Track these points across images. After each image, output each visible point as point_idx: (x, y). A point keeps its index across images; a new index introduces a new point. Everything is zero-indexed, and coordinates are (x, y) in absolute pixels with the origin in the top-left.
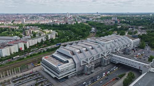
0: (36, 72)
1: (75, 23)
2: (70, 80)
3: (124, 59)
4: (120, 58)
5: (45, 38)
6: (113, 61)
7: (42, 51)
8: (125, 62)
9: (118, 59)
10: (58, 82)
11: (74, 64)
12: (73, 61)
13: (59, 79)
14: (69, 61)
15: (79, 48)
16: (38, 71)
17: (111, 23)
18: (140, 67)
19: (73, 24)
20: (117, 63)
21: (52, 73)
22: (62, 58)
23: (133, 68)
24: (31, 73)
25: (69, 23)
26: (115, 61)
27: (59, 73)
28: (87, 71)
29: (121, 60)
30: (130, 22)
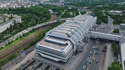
0: (33, 59)
1: (31, 6)
2: (71, 60)
3: (102, 35)
4: (98, 34)
5: (13, 22)
6: (92, 37)
7: (19, 37)
8: (103, 36)
9: (97, 35)
10: (63, 64)
11: (72, 45)
12: (71, 43)
13: (66, 61)
14: (68, 44)
15: (69, 30)
16: (34, 58)
17: (62, 5)
18: (115, 39)
19: (29, 7)
20: (95, 38)
21: (55, 57)
22: (60, 41)
23: (110, 40)
24: (28, 62)
25: (25, 6)
26: (94, 37)
27: (65, 56)
28: (81, 49)
29: (99, 35)
30: (74, 3)
